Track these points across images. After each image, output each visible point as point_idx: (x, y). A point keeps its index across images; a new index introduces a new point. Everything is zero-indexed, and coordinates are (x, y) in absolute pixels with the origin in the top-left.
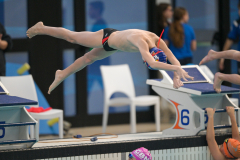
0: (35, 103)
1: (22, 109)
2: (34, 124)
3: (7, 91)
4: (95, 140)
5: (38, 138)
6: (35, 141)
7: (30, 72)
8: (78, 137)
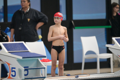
0: (45, 57)
1: (38, 60)
2: (44, 68)
3: (29, 50)
4: (77, 77)
5: (46, 76)
6: (45, 78)
7: (42, 40)
8: (68, 75)
